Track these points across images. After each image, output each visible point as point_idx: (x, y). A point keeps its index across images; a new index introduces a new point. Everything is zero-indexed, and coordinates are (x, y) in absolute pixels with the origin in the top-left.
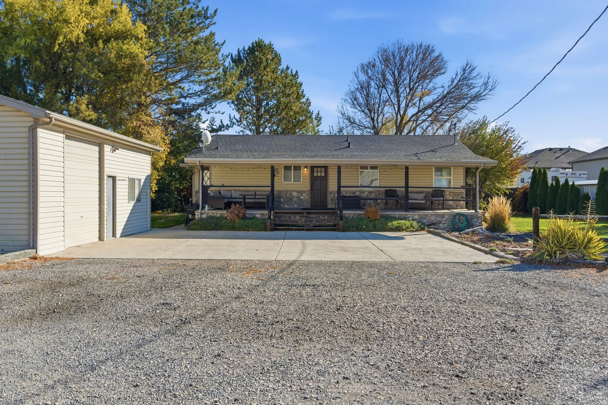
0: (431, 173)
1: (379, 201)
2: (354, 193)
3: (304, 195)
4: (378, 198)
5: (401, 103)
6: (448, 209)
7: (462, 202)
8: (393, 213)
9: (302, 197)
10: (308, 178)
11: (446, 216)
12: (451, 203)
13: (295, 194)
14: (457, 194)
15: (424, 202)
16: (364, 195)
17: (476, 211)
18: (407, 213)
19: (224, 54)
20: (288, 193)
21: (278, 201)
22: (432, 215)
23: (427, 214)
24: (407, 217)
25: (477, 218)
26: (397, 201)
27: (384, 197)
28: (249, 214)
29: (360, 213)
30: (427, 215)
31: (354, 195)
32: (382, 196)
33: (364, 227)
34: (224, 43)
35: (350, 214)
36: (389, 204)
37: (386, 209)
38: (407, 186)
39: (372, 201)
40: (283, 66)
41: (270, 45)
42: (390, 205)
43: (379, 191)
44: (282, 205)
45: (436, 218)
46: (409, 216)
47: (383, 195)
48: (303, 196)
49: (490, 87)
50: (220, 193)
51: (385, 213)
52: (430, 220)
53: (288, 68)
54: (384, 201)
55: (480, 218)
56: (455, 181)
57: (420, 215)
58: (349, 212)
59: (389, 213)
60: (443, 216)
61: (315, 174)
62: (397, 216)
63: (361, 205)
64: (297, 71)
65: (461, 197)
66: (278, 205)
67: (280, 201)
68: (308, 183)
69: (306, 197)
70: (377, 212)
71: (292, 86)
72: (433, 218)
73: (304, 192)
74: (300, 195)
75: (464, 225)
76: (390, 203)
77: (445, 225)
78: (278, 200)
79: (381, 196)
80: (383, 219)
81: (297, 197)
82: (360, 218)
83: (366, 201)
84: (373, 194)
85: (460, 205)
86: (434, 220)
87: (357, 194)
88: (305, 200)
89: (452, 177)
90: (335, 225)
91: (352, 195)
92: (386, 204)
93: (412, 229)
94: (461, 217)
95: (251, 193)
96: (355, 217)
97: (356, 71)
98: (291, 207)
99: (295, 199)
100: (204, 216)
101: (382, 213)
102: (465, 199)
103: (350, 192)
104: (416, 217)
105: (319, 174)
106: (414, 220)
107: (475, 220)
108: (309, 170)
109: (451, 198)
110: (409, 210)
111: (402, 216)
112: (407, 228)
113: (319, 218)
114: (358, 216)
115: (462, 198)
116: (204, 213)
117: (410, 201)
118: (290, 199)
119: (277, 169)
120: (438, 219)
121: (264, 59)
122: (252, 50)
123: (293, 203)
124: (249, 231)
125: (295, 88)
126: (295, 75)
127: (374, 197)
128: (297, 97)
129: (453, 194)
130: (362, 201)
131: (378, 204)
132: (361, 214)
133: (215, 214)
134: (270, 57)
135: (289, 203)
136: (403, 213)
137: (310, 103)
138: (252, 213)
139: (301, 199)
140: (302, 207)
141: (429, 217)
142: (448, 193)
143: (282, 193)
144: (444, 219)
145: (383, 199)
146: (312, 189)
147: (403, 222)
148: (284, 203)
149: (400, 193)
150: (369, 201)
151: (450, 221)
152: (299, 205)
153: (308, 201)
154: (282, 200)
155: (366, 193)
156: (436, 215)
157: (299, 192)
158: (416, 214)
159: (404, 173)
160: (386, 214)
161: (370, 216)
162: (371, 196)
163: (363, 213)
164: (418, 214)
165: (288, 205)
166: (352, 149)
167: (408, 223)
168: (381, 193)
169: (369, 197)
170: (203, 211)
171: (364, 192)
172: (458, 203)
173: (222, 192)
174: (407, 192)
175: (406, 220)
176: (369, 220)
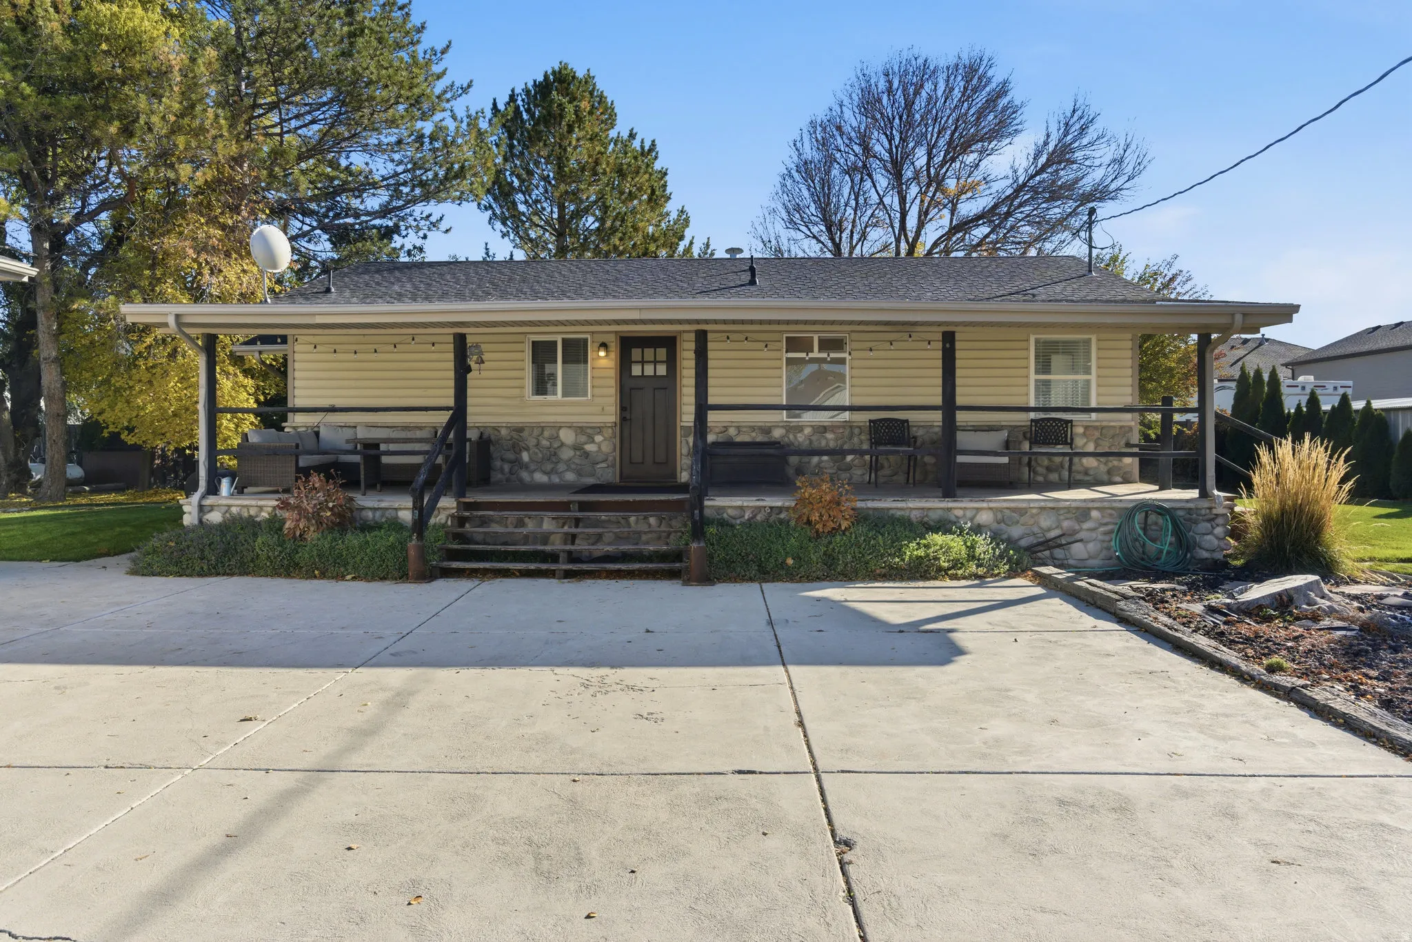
0: (1023, 363)
1: (849, 458)
2: (767, 430)
3: (598, 438)
4: (846, 447)
5: (908, 205)
6: (1088, 485)
7: (1128, 460)
8: (900, 505)
9: (590, 447)
10: (612, 382)
11: (1095, 514)
12: (1090, 462)
13: (567, 436)
14: (1112, 432)
15: (1005, 460)
16: (801, 437)
17: (1204, 494)
18: (951, 505)
19: (457, 84)
20: (546, 434)
21: (511, 462)
22: (1042, 509)
23: (1024, 505)
24: (953, 519)
25: (1209, 521)
26: (911, 457)
27: (865, 446)
28: (374, 509)
29: (779, 504)
30: (1022, 512)
31: (766, 439)
32: (861, 442)
33: (790, 561)
34: (448, 47)
35: (741, 508)
36: (882, 467)
37: (875, 487)
38: (949, 405)
39: (825, 458)
40: (621, 129)
41: (589, 79)
42: (886, 472)
43: (848, 425)
44: (525, 475)
45: (1059, 521)
46: (959, 513)
47: (863, 437)
48: (593, 442)
49: (1129, 170)
50: (317, 434)
51: (870, 504)
52: (1036, 530)
53: (632, 136)
54: (867, 457)
55: (1220, 521)
56: (1102, 390)
57: (1001, 510)
58: (737, 501)
59: (887, 504)
60: (1082, 512)
61: (636, 370)
62: (915, 515)
63: (790, 472)
64: (653, 141)
65: (1123, 442)
66: (511, 472)
67: (517, 462)
68: (612, 400)
69: (606, 448)
70: (838, 504)
71: (638, 173)
72: (1045, 522)
73: (599, 429)
74: (583, 439)
75: (1166, 548)
76: (886, 464)
77: (1091, 546)
78: (510, 456)
79: (856, 440)
80: (862, 529)
81: (577, 447)
82: (775, 526)
83: (806, 459)
84: (830, 436)
85: (1119, 468)
86: (1049, 530)
87: (777, 434)
88: (600, 458)
89: (1093, 377)
90: (678, 556)
91: (760, 438)
92: (875, 467)
93: (973, 568)
94: (1153, 517)
95: (419, 434)
96: (759, 518)
97: (799, 139)
98: (556, 479)
99: (566, 454)
100: (215, 517)
101: (860, 505)
102: (1136, 450)
103: (753, 428)
104: (985, 518)
105: (649, 370)
106: (977, 529)
107: (1204, 526)
108: (615, 354)
109: (1091, 448)
110: (959, 492)
111: (934, 516)
112: (957, 564)
113: (629, 525)
114: (770, 515)
115: (1128, 445)
116: (212, 508)
117: (960, 459)
118: (552, 456)
119: (477, 346)
120: (1066, 524)
121: (570, 108)
122: (543, 89)
123: (561, 467)
124: (343, 578)
125: (647, 176)
126: (651, 150)
127: (832, 445)
128: (650, 200)
129: (1097, 434)
130: (794, 460)
131: (848, 468)
132: (780, 510)
133: (253, 512)
134: (585, 105)
135: (549, 467)
136: (935, 505)
137: (687, 221)
138: (383, 505)
139: (587, 455)
140: (591, 481)
141: (1032, 516)
142: (1080, 430)
143: (525, 434)
144: (1086, 525)
145: (862, 453)
146: (623, 419)
147: (938, 538)
148: (532, 467)
149: (920, 433)
150: (815, 459)
151: (1111, 532)
152: (579, 473)
153: (611, 458)
154: (525, 456)
155: (807, 431)
156: (1056, 509)
157: (580, 429)
158: (985, 505)
159: (939, 354)
160: (875, 509)
161: (815, 517)
162: (823, 443)
163: (787, 504)
164: (992, 505)
165: (545, 473)
166: (761, 289)
167: (956, 544)
168: (857, 431)
169: (816, 445)
170: (211, 500)
171: (800, 429)
172: (1116, 463)
173: (323, 432)
174: (950, 424)
175: (948, 531)
176: (812, 534)
